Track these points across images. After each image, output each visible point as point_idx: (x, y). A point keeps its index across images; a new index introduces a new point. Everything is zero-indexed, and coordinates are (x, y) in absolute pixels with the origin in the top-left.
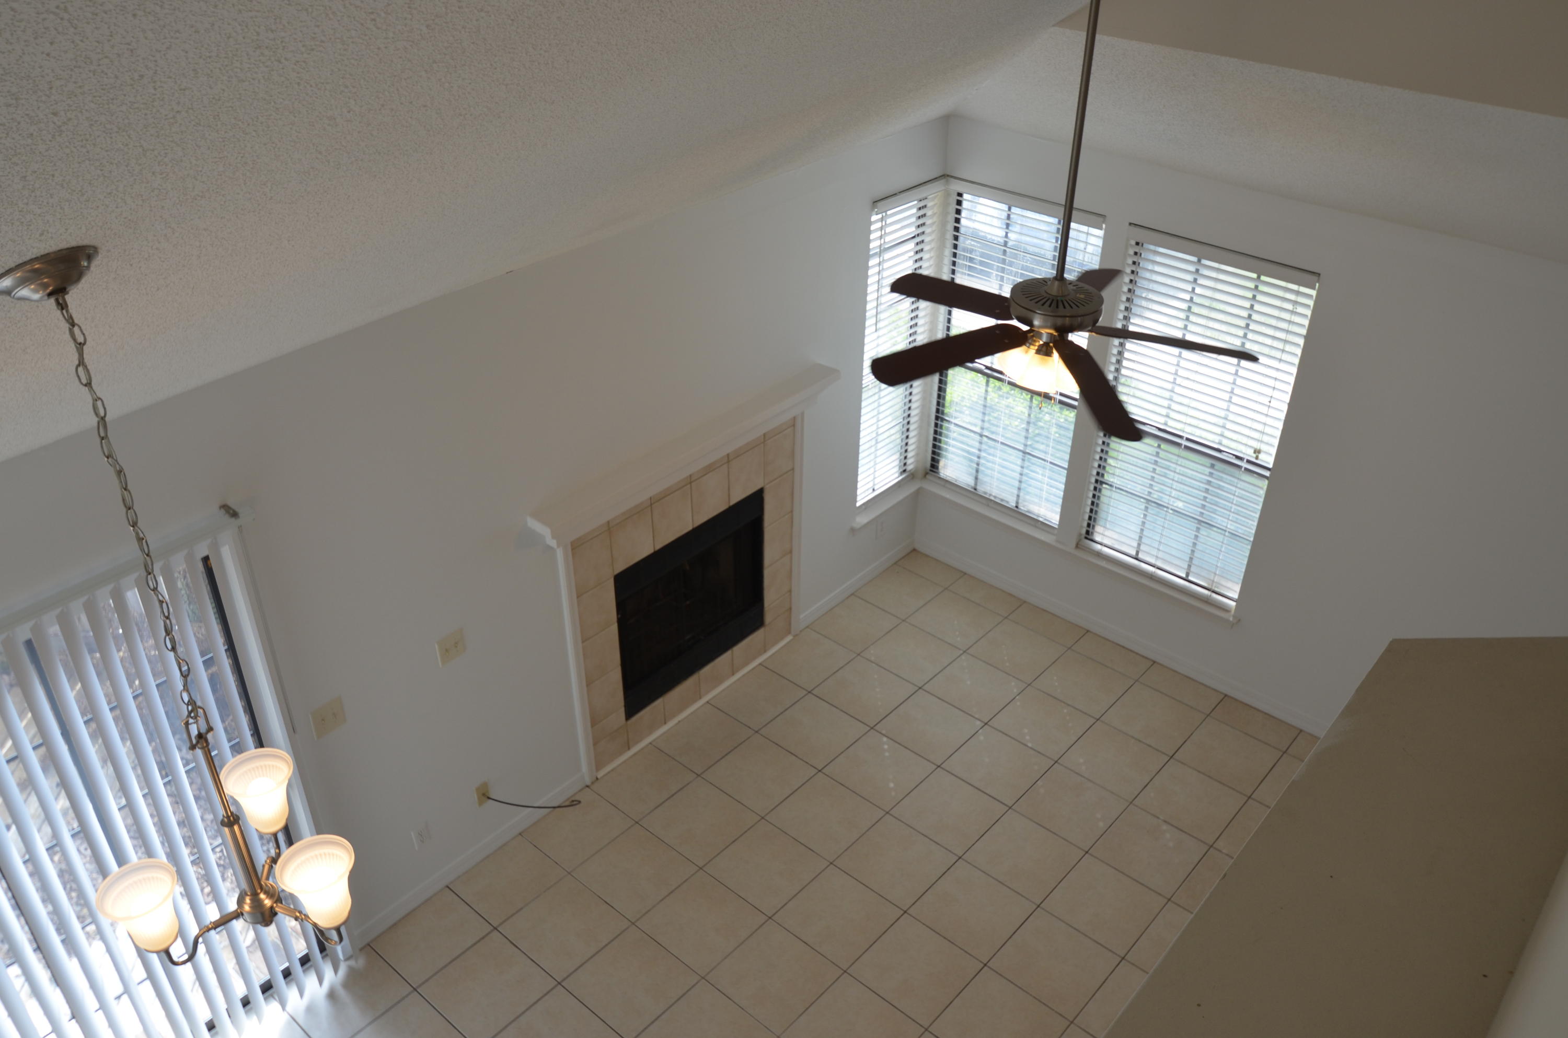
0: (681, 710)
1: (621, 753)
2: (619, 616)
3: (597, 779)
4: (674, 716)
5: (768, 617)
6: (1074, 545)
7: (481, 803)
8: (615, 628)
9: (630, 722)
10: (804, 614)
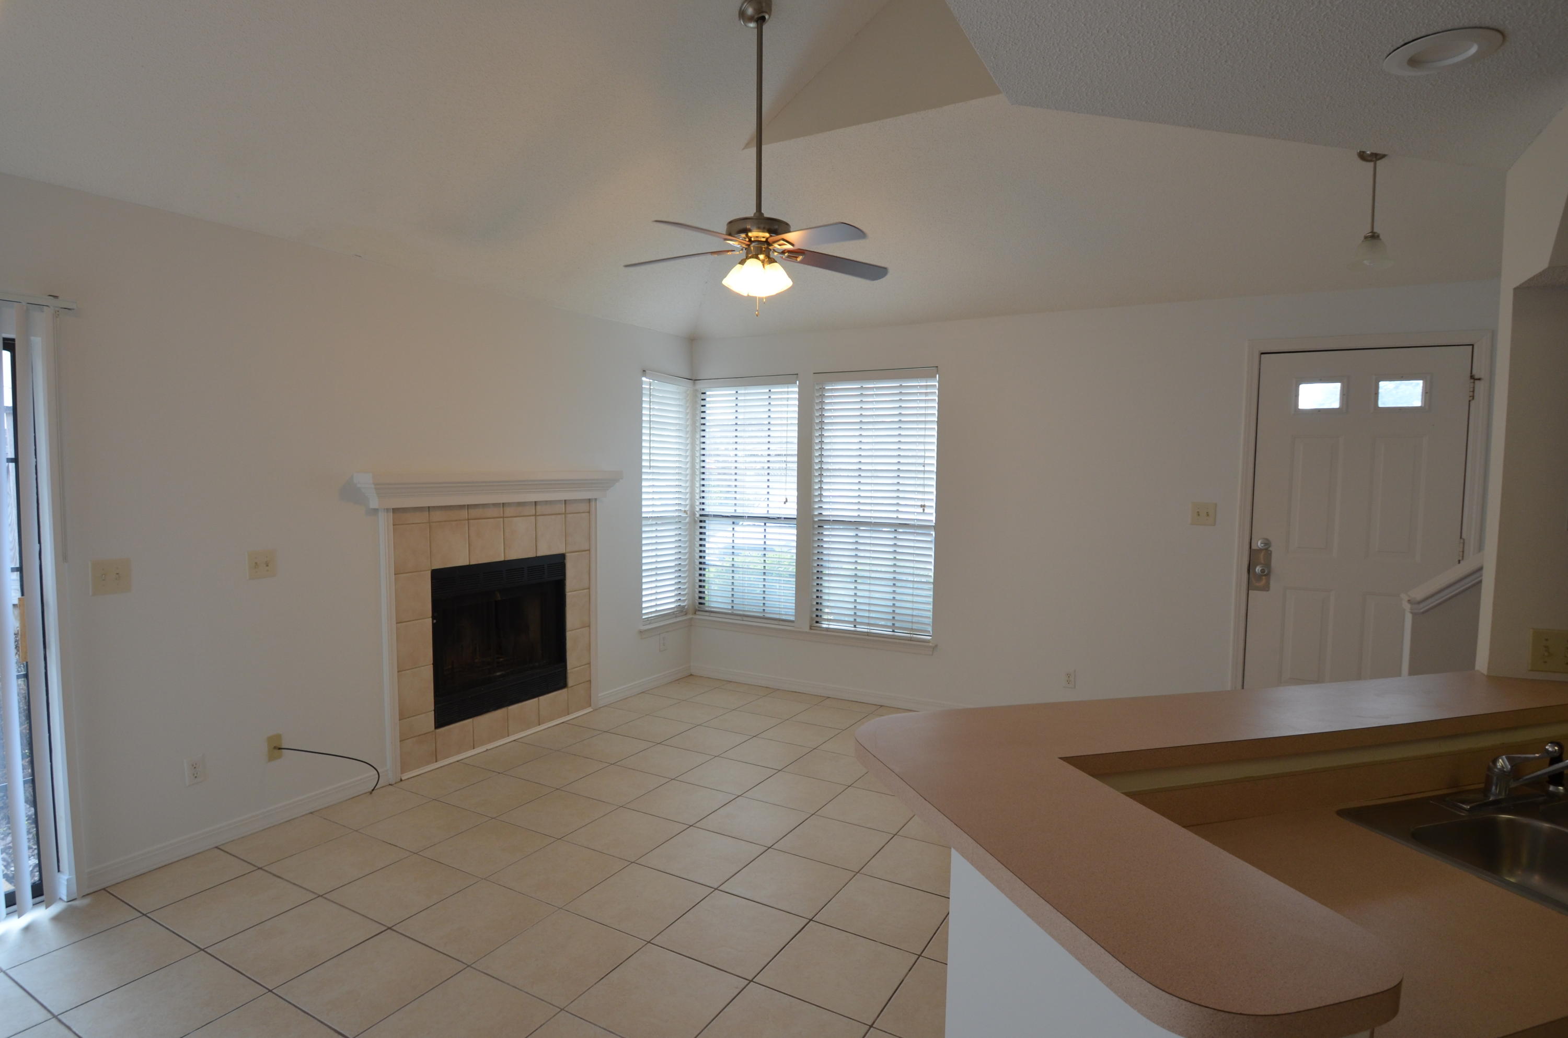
0: (490, 741)
1: (428, 763)
2: (435, 621)
3: (401, 780)
4: (483, 744)
5: (571, 681)
6: (808, 628)
7: (271, 758)
8: (429, 622)
9: (438, 730)
10: (604, 693)
